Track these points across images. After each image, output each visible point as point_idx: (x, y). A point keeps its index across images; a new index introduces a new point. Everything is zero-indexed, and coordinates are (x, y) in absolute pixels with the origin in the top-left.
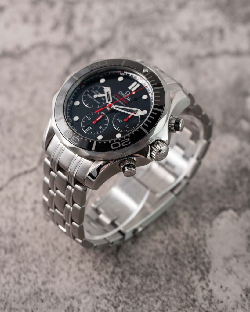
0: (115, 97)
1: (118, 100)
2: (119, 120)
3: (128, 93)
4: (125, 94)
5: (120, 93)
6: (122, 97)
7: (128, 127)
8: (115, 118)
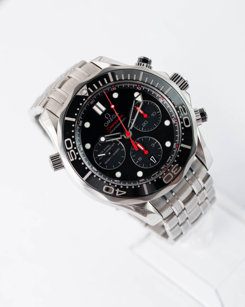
0: (113, 131)
1: (116, 127)
2: (144, 124)
3: (107, 116)
4: (109, 119)
5: (106, 125)
6: (112, 123)
7: (154, 114)
8: (141, 129)
